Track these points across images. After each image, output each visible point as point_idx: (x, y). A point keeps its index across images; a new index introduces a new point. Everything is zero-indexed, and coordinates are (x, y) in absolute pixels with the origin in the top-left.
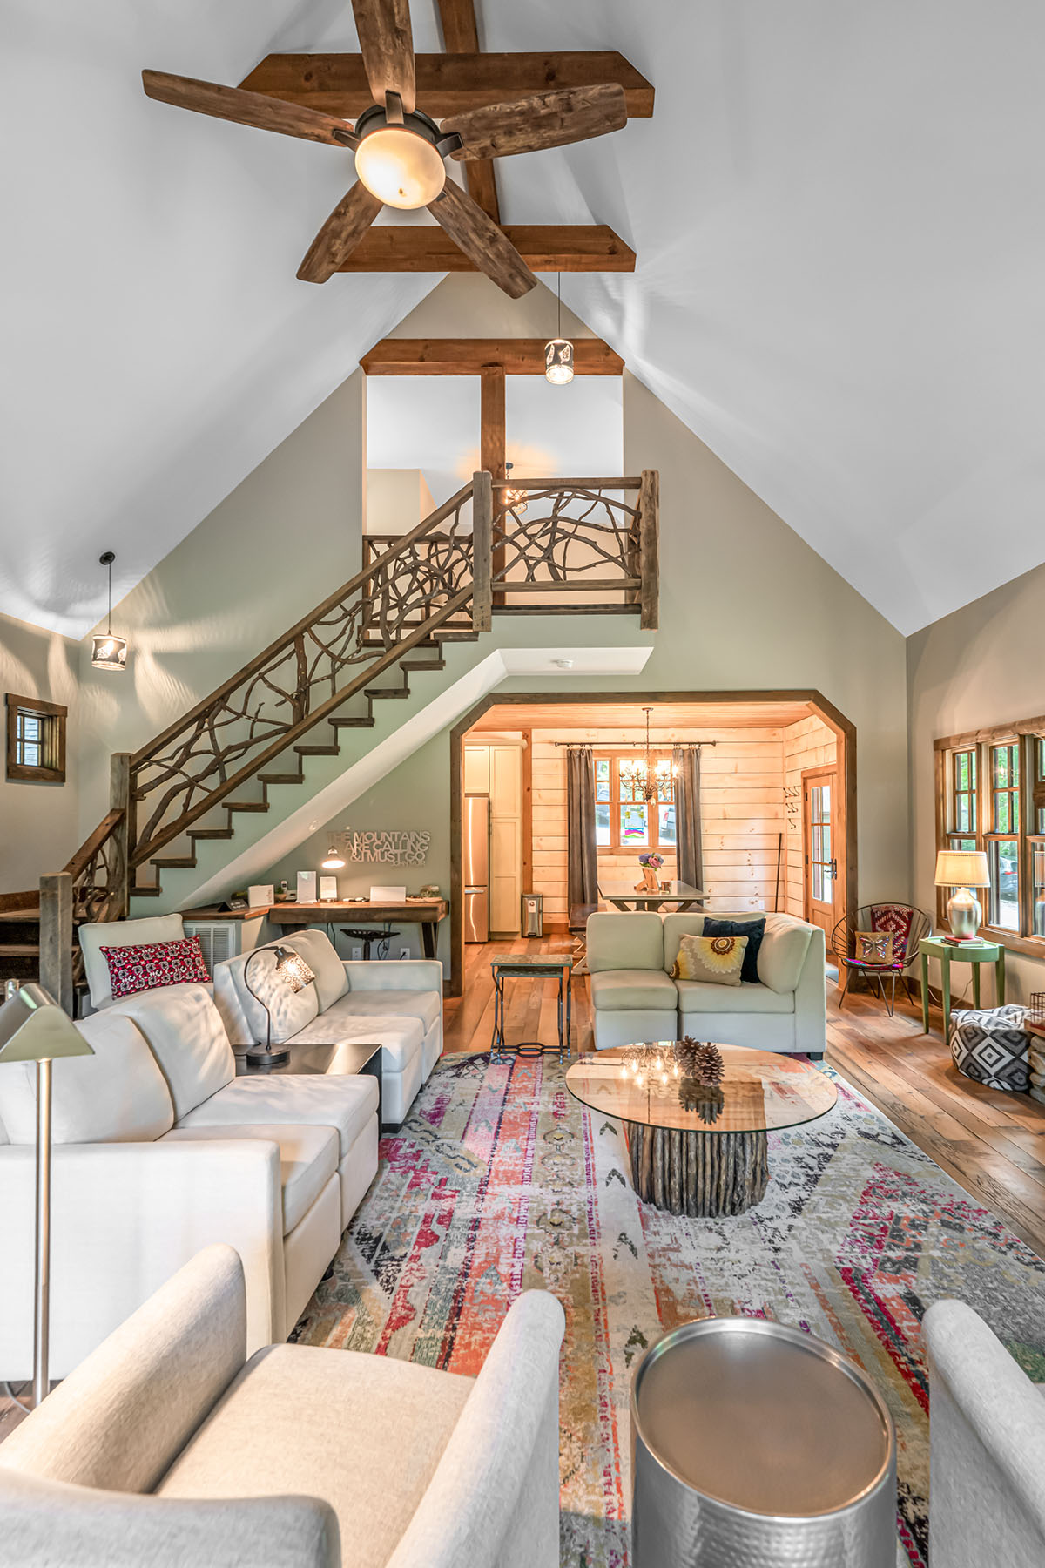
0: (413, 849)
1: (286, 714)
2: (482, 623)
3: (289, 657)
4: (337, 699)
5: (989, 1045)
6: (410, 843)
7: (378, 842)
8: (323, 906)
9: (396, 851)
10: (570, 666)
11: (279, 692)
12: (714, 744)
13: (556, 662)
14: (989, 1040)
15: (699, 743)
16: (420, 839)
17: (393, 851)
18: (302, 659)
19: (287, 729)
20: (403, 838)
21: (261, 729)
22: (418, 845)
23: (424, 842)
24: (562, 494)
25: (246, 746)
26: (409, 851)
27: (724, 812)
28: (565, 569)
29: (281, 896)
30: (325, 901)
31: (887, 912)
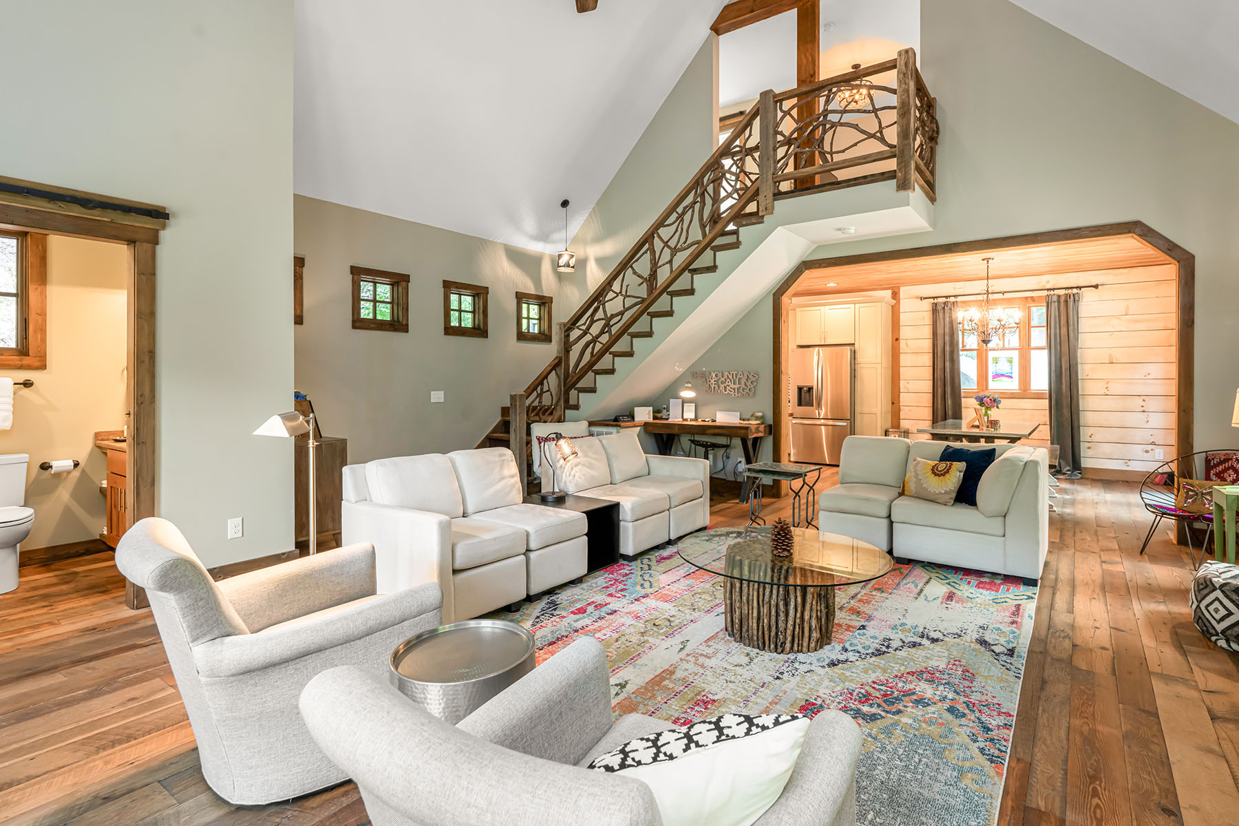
0: (746, 385)
1: (643, 292)
2: (766, 208)
3: (646, 252)
4: (673, 275)
5: (1217, 599)
6: (743, 382)
7: (723, 379)
8: (685, 423)
9: (735, 386)
10: (853, 231)
11: (639, 276)
12: (1096, 287)
13: (840, 229)
14: (1218, 594)
15: (1079, 288)
16: (750, 377)
17: (732, 386)
18: (653, 252)
19: (644, 300)
20: (739, 376)
21: (629, 302)
22: (750, 381)
23: (754, 379)
24: (830, 91)
25: (622, 313)
26: (744, 386)
27: (1110, 356)
28: (831, 153)
29: (659, 415)
30: (686, 420)
31: (1226, 460)
